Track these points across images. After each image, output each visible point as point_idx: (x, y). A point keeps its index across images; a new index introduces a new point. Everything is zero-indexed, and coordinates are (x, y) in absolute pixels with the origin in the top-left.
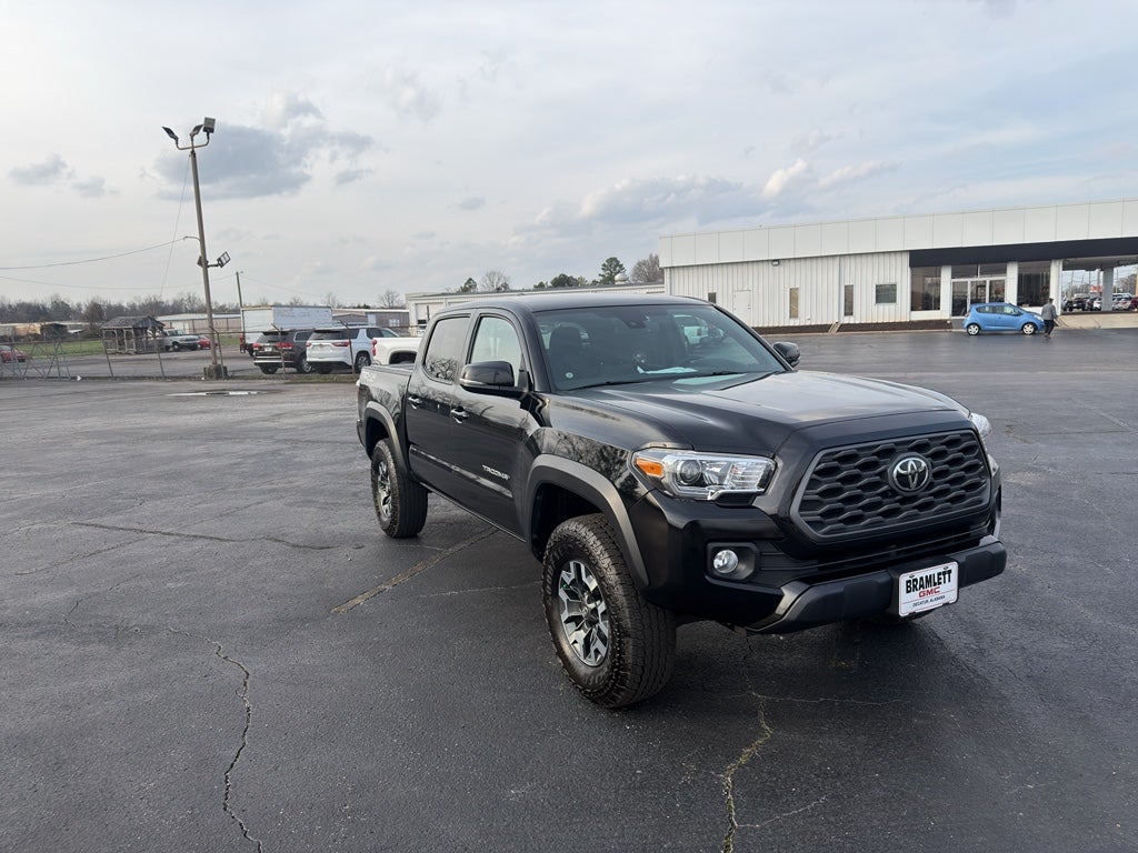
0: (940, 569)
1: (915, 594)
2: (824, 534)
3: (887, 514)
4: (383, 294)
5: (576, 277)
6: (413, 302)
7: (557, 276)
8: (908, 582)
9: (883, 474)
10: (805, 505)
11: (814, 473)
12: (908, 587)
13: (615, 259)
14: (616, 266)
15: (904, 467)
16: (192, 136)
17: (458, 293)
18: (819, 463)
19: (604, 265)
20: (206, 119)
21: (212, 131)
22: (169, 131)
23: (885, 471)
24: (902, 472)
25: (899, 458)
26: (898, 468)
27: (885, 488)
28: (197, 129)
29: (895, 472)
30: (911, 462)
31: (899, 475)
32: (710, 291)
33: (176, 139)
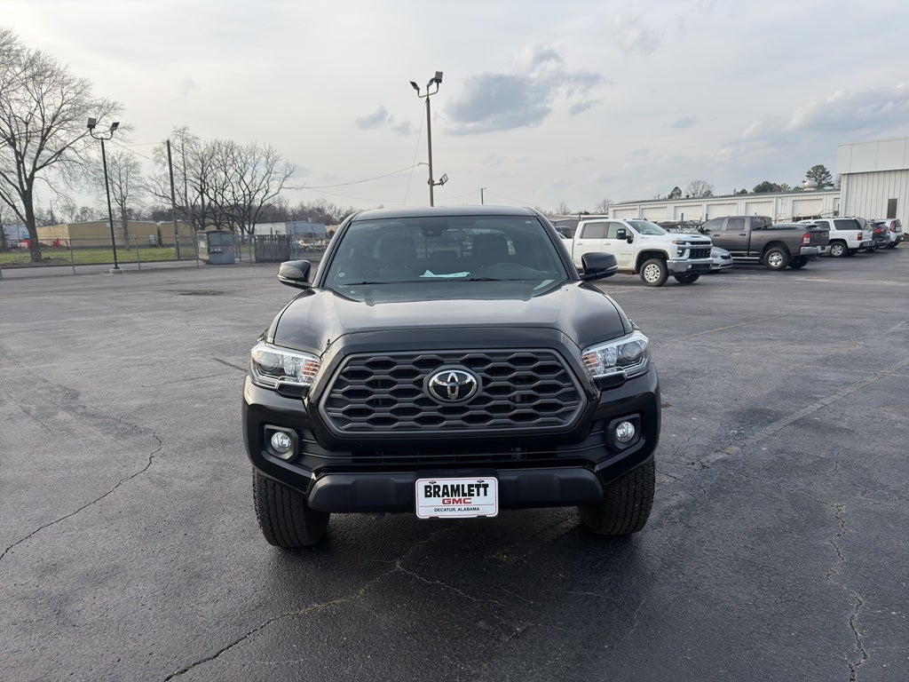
0: (474, 481)
1: (437, 501)
2: (346, 430)
3: (423, 420)
4: (601, 202)
5: (779, 183)
6: (613, 209)
7: (761, 183)
8: (426, 487)
9: (420, 383)
10: (331, 402)
11: (341, 374)
12: (426, 492)
13: (821, 167)
14: (822, 173)
15: (444, 378)
16: (428, 86)
17: (665, 200)
18: (345, 366)
19: (809, 172)
20: (437, 73)
21: (441, 81)
22: (414, 84)
23: (422, 380)
24: (441, 383)
25: (437, 370)
26: (435, 378)
27: (420, 396)
28: (432, 81)
29: (431, 384)
30: (453, 374)
31: (436, 386)
32: (891, 197)
33: (418, 89)
